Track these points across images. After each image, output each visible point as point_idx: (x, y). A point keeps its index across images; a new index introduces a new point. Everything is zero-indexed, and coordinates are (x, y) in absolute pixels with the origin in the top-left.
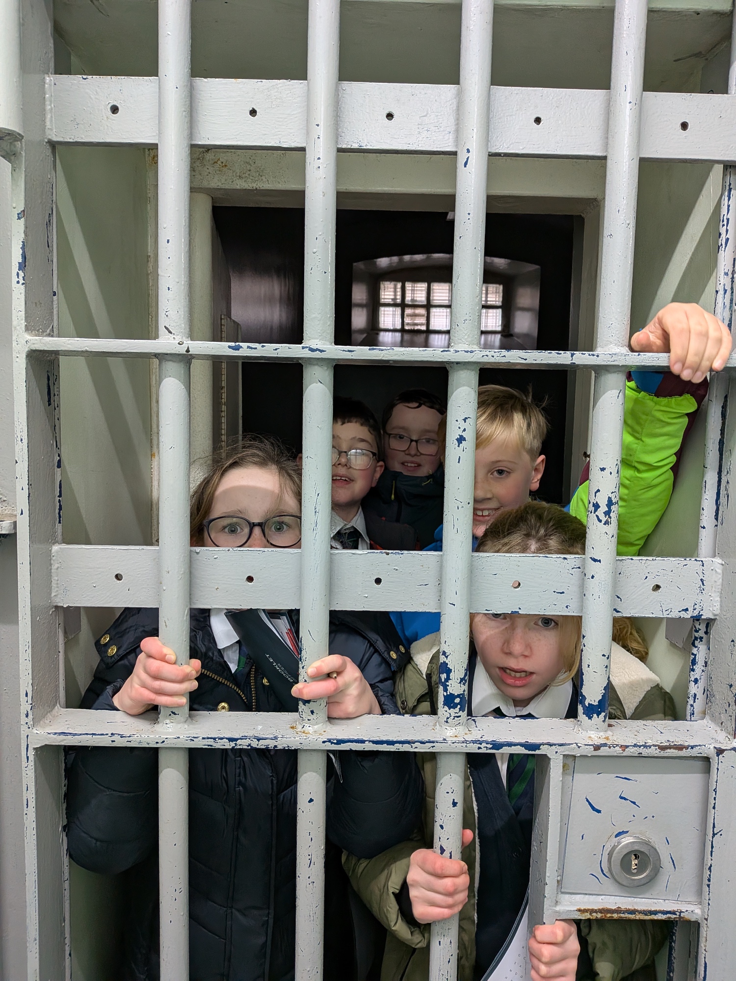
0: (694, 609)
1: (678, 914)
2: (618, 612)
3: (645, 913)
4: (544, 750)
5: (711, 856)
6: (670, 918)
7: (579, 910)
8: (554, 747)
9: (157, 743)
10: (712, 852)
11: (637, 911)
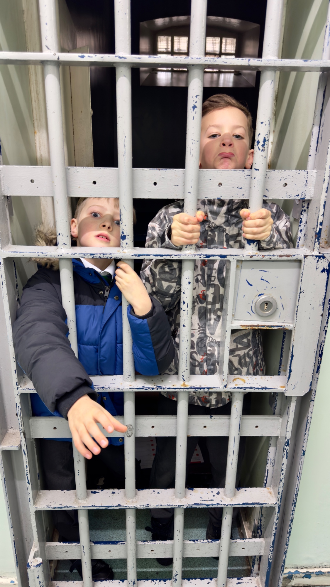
0: (302, 195)
1: (283, 327)
2: (266, 197)
3: (269, 326)
4: (228, 258)
5: (299, 301)
6: (280, 328)
7: (241, 326)
8: (233, 256)
9: (58, 256)
10: (299, 300)
11: (266, 326)
